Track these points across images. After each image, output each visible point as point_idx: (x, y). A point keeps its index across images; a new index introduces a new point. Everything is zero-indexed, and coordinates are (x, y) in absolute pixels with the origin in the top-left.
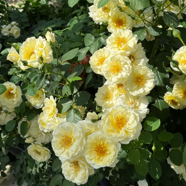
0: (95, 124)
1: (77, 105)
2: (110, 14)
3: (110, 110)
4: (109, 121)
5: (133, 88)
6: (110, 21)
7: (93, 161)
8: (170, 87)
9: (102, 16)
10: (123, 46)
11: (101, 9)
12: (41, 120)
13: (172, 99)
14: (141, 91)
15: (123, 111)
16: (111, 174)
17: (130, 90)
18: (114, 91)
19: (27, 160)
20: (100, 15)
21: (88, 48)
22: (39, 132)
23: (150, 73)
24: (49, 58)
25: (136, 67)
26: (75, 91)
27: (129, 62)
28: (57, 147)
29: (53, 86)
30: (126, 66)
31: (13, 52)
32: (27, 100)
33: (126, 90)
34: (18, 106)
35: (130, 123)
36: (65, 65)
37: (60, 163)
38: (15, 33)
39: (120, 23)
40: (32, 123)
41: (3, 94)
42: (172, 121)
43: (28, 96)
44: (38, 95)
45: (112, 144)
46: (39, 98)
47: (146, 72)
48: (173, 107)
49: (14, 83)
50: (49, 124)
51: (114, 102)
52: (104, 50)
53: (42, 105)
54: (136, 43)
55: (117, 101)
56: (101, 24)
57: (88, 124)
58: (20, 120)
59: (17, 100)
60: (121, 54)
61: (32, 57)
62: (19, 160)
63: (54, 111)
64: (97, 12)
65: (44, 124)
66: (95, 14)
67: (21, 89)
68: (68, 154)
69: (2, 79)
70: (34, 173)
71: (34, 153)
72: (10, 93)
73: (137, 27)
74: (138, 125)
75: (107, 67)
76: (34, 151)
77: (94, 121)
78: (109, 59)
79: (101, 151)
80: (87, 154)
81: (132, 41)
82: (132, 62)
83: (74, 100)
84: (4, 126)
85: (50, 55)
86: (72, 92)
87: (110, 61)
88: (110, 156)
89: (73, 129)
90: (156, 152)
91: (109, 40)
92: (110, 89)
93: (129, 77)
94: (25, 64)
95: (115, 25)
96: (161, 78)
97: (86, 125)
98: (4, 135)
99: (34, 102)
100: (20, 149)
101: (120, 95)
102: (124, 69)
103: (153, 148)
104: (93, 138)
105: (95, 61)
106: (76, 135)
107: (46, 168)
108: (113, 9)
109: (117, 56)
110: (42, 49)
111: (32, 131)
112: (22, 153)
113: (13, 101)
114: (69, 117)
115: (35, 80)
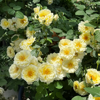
0: (38, 63)
1: (40, 50)
2: (86, 31)
3: (49, 64)
4: (44, 67)
5: (65, 66)
6: (83, 34)
7: (23, 75)
8: (81, 80)
9: (82, 29)
10: (78, 47)
11: (85, 26)
12: (23, 42)
13: (77, 85)
14: (67, 69)
15: (52, 69)
16: (27, 88)
17: (63, 65)
18: (58, 59)
19: (5, 51)
20: (82, 28)
21: (67, 35)
22: (19, 45)
23: (77, 67)
24: (48, 24)
25: (74, 60)
26: (45, 45)
27: (74, 55)
28: (17, 56)
29: (40, 35)
30: (71, 55)
31: (38, 8)
32: (26, 30)
33: (62, 63)
34: (21, 29)
35: (50, 76)
36: (51, 32)
37: (12, 63)
38: (49, 2)
39: (86, 38)
40: (20, 40)
41: (20, 19)
42: (69, 93)
43: (28, 29)
44: (32, 32)
45: (36, 76)
46: (31, 34)
47: (76, 65)
48: (74, 89)
49: (28, 19)
50: (24, 46)
51: (54, 63)
52: (70, 42)
53: (29, 37)
54: (83, 51)
55: (56, 64)
56: (79, 31)
57: (36, 60)
58: (17, 34)
59: (23, 26)
60: (74, 49)
61: (42, 17)
62: (2, 47)
63: (30, 44)
64: (82, 26)
65: (23, 44)
66: (81, 26)
67: (29, 24)
68: (18, 63)
69: (26, 14)
70: (2, 58)
71: (9, 50)
72: (23, 21)
73: (91, 46)
74: (52, 79)
75: (64, 48)
76: (10, 50)
77: (39, 61)
78: (68, 46)
79: (30, 74)
80: (24, 70)
81: (83, 49)
82: (75, 56)
83: (41, 47)
84: (10, 30)
85: (49, 23)
86: (44, 44)
87: (68, 48)
88: (31, 79)
89: (29, 57)
90: (50, 97)
91: (75, 40)
92: (57, 57)
93: (68, 60)
94: (38, 17)
95: (84, 37)
96: (80, 73)
97: (35, 60)
98: (6, 33)
99: (28, 33)
100: (7, 44)
101: (58, 63)
102: (69, 55)
103: (50, 94)
104: (32, 67)
105: (63, 42)
106: (28, 60)
107: (8, 61)
108: (89, 31)
109: (72, 49)
110: (49, 18)
111: (16, 42)
112: (6, 46)
113: (21, 25)
114: (33, 51)
115: (36, 26)
